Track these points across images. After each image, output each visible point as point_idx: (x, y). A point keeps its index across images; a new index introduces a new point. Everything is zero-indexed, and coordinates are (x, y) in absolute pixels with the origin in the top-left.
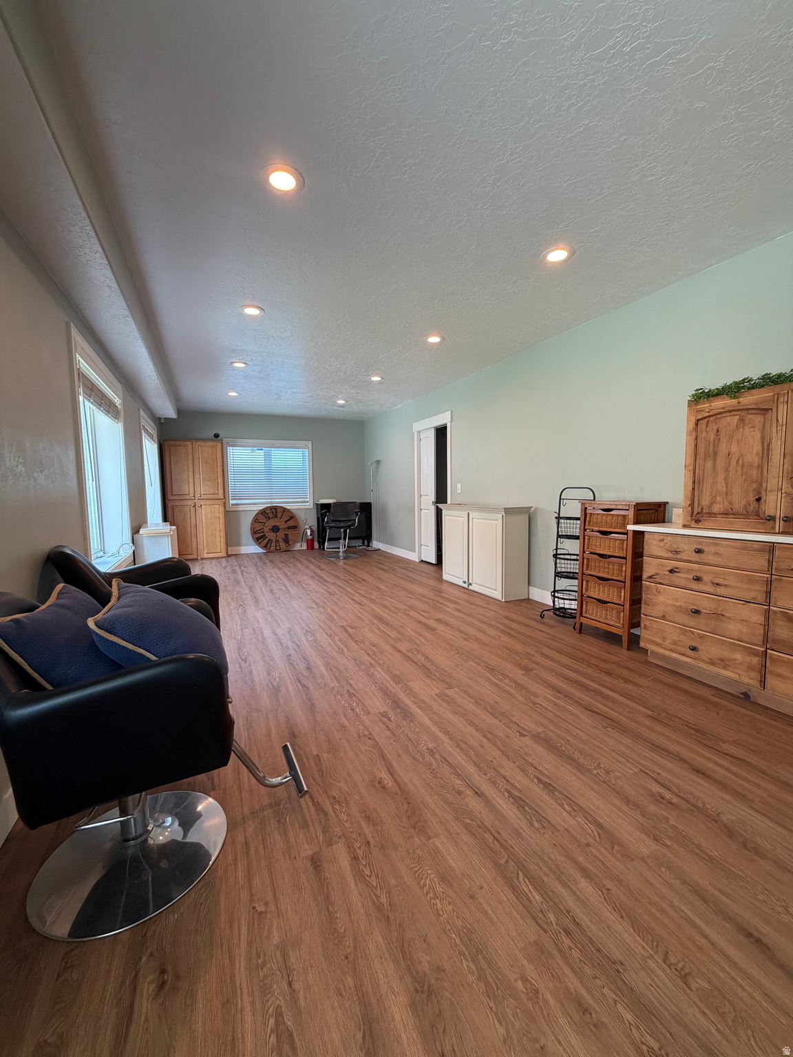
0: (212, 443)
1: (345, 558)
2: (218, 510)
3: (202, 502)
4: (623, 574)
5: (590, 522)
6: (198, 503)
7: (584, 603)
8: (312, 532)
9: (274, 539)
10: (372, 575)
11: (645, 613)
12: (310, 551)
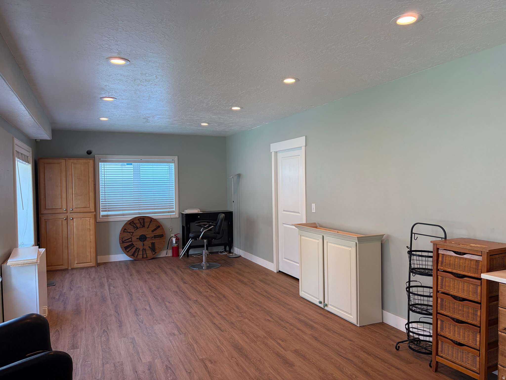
0: (84, 161)
1: (208, 268)
2: (89, 223)
3: (74, 215)
4: (478, 319)
5: (442, 263)
6: (70, 216)
7: (440, 342)
8: (177, 239)
9: (141, 248)
10: (232, 290)
11: (502, 364)
12: (175, 258)
